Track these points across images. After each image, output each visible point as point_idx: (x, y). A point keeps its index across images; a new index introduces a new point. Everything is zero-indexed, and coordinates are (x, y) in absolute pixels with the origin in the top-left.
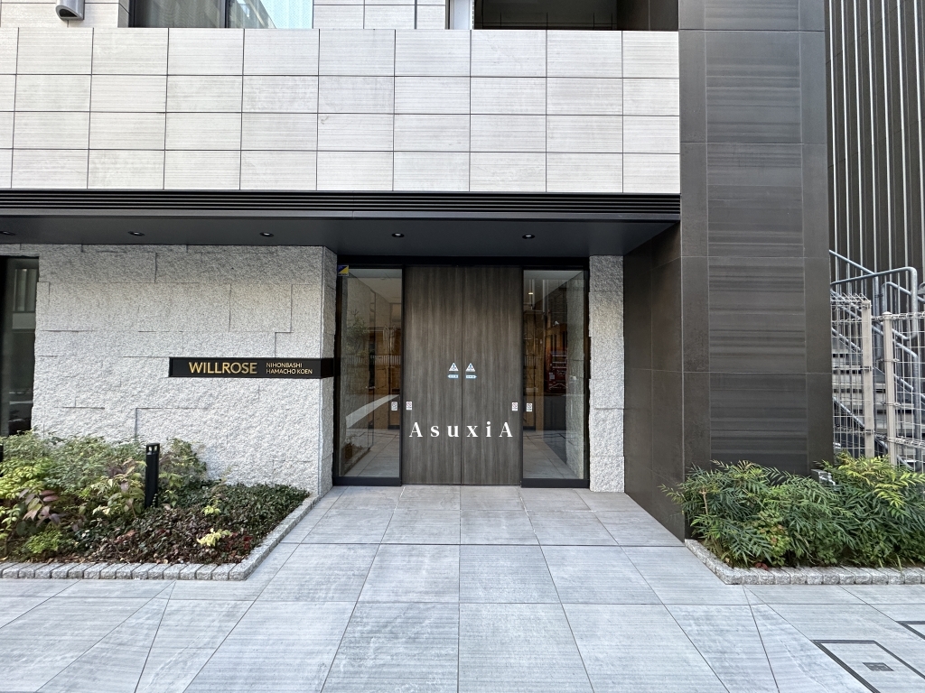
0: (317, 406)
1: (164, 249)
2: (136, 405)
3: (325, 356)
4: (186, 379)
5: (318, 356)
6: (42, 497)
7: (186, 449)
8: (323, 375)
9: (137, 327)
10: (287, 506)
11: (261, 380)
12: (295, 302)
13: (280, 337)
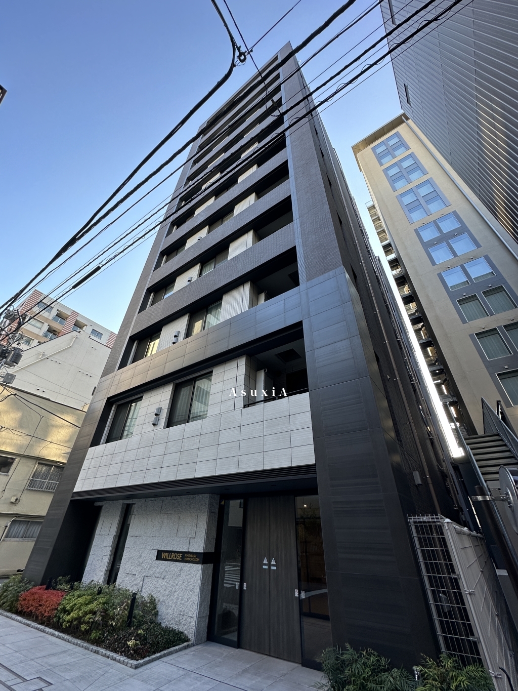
0: (199, 581)
1: (165, 498)
2: (143, 575)
3: (206, 552)
4: (160, 561)
5: (202, 552)
6: (101, 612)
7: (153, 601)
8: (204, 562)
9: (152, 535)
10: (173, 642)
11: (182, 563)
12: (198, 522)
13: (192, 539)
